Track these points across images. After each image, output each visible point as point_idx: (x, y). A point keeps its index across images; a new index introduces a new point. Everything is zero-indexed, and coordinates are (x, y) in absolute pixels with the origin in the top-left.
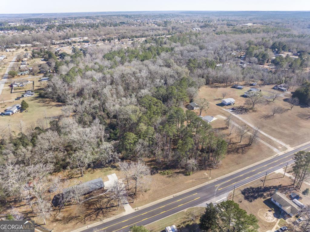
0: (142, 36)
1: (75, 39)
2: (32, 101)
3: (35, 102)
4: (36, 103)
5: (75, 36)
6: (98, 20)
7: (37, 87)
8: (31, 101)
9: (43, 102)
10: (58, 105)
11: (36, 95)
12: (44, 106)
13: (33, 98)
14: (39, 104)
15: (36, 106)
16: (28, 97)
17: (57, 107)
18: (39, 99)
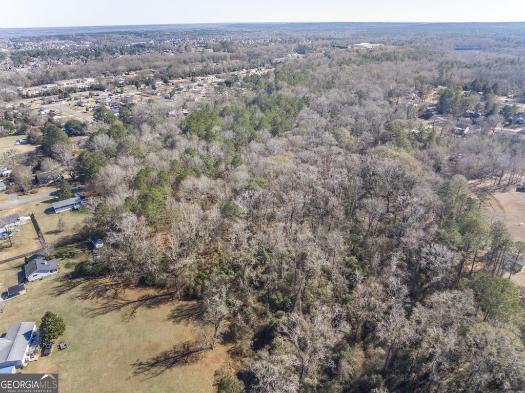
0: (206, 73)
1: (67, 84)
2: (62, 296)
3: (72, 299)
4: (78, 302)
5: (64, 76)
6: (87, 43)
7: (53, 236)
8: (59, 295)
9: (99, 295)
10: (148, 298)
11: (62, 268)
12: (106, 309)
13: (59, 284)
14: (87, 303)
15: (82, 315)
16: (41, 279)
17: (149, 307)
18: (79, 283)
